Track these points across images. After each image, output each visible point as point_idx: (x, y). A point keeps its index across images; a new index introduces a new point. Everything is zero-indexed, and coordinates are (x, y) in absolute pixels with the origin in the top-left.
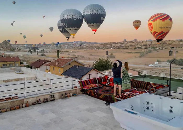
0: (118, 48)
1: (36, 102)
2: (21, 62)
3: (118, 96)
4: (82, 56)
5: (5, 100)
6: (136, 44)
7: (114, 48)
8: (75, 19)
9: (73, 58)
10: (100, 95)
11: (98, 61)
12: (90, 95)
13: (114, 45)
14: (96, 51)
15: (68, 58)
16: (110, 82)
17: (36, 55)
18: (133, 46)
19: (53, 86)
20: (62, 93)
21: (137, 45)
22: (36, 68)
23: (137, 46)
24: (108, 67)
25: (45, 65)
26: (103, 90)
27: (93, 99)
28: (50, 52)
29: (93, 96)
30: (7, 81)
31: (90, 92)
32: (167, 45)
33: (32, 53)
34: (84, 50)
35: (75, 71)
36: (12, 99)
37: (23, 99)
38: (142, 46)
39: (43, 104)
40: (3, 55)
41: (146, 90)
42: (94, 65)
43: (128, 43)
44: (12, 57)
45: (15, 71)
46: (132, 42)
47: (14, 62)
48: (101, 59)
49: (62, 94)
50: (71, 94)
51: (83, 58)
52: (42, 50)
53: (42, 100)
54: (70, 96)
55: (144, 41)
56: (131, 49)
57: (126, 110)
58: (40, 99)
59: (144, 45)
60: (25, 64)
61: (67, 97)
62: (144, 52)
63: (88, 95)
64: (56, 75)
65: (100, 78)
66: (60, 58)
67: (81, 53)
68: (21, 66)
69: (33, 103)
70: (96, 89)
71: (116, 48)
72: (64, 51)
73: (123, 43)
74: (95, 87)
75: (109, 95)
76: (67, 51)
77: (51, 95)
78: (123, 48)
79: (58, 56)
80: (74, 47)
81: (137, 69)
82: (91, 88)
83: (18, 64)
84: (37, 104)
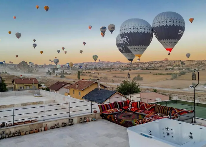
0: (147, 69)
1: (54, 126)
2: (39, 84)
3: (138, 122)
4: (105, 78)
5: (25, 123)
6: (167, 64)
7: (142, 69)
8: (141, 32)
9: (95, 80)
10: (121, 120)
11: (123, 83)
12: (110, 120)
13: (141, 65)
14: (121, 72)
15: (89, 80)
16: (132, 107)
17: (55, 77)
18: (164, 66)
19: (72, 109)
20: (81, 117)
21: (169, 65)
22: (55, 91)
23: (168, 67)
24: (134, 90)
25: (65, 88)
26: (124, 116)
27: (113, 125)
28: (70, 74)
29: (112, 122)
30: (25, 104)
31: (110, 117)
32: (204, 66)
33: (50, 74)
34: (108, 71)
35: (97, 95)
36: (32, 122)
37: (42, 123)
38: (175, 67)
39: (61, 129)
40: (21, 77)
41: (169, 116)
42: (118, 88)
43: (158, 63)
44: (29, 79)
45: (33, 94)
46: (162, 62)
47: (31, 85)
48: (126, 81)
49: (81, 119)
50: (90, 119)
51: (107, 80)
52: (61, 71)
53: (60, 124)
54: (89, 121)
55: (177, 61)
56: (161, 70)
57: (141, 134)
58: (58, 123)
59: (176, 66)
60: (43, 86)
61: (86, 122)
62: (177, 73)
63: (108, 120)
64: (75, 99)
65: (121, 102)
66: (81, 79)
67: (104, 74)
68: (39, 89)
69: (51, 127)
70: (116, 113)
71: (144, 69)
72: (85, 72)
73: (152, 63)
74: (115, 112)
75: (130, 120)
76: (89, 72)
77: (70, 120)
78: (152, 69)
79: (79, 78)
80: (97, 68)
81: (168, 94)
82: (111, 113)
83: (36, 86)
84: (56, 128)
